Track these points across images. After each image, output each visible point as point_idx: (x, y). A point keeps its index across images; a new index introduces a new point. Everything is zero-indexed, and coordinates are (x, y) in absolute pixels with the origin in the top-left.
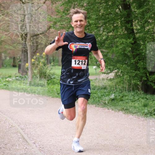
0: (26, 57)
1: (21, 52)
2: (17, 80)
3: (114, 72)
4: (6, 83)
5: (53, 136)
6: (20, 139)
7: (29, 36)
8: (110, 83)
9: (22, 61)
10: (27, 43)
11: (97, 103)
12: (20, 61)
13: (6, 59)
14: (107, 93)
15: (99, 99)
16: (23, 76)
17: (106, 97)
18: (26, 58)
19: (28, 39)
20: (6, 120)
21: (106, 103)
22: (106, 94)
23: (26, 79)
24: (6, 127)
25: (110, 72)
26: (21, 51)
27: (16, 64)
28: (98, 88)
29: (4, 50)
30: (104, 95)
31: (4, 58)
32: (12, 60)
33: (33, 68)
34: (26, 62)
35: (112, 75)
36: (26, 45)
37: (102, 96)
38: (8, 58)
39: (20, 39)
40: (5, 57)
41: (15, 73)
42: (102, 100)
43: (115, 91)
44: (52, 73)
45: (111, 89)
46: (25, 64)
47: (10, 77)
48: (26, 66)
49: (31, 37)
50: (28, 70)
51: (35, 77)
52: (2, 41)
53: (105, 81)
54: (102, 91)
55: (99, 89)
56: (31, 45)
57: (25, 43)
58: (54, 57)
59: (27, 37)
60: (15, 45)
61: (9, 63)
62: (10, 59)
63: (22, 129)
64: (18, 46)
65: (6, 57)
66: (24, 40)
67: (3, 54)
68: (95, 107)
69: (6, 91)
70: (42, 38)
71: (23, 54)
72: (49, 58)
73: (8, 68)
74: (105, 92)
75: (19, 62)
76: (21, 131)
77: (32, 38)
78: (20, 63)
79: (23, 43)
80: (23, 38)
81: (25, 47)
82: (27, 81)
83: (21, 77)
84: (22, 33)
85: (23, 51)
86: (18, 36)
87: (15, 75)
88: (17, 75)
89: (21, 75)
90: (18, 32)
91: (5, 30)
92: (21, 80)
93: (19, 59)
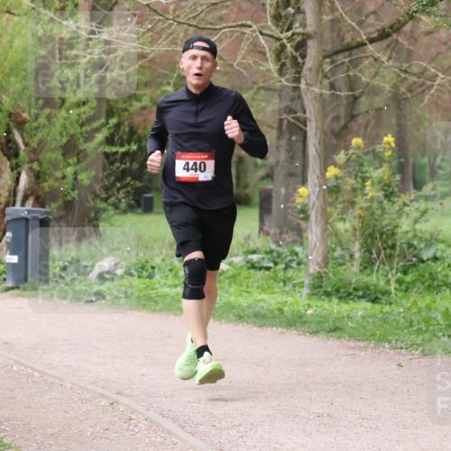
0: (300, 154)
2: (253, 266)
7: (313, 50)
9: (280, 174)
10: (303, 86)
12: (269, 176)
16: (285, 251)
18: (298, 163)
19: (310, 69)
23: (294, 265)
26: (276, 125)
27: (247, 191)
33: (329, 209)
34: (300, 179)
36: (300, 97)
39: (269, 70)
41: (247, 232)
44: (427, 236)
46: (295, 190)
48: (299, 200)
49: (324, 57)
50: (307, 218)
51: (338, 252)
56: (321, 95)
57: (297, 89)
58: (436, 156)
59: (304, 57)
64: (263, 104)
66: (290, 73)
70: (376, 60)
71: (283, 142)
72: (411, 161)
75: (263, 178)
77: (328, 60)
78: (268, 185)
79: (285, 87)
80: (283, 65)
81: (293, 107)
82: (302, 274)
83: (275, 254)
84: (282, 36)
85: (284, 127)
86: (260, 52)
87: (246, 246)
88: (252, 244)
89: (271, 242)
90: (261, 34)
91: (200, 26)
92: (272, 270)
93: (261, 166)
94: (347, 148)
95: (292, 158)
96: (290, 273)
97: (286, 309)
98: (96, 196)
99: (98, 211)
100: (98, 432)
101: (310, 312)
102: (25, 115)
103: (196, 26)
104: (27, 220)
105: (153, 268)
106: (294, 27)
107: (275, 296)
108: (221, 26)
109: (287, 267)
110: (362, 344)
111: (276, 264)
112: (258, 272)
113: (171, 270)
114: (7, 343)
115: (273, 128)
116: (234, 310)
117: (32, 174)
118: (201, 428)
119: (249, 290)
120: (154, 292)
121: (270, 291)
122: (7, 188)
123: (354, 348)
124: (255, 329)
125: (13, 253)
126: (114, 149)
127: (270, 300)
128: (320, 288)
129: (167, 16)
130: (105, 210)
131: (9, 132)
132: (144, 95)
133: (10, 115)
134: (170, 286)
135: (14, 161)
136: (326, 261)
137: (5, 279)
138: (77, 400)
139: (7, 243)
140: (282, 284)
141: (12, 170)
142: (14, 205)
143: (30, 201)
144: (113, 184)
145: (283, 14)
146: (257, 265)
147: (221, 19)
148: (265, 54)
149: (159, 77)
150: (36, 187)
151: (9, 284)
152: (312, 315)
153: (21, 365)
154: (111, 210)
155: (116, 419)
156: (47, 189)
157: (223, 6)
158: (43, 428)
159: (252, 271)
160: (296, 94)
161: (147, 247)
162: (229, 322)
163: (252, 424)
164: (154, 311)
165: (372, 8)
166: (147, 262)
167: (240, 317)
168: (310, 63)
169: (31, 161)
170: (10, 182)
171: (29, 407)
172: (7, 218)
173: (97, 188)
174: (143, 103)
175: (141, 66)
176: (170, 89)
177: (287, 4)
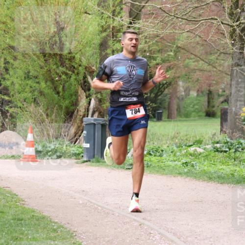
2: (217, 150)
4: (188, 160)
9: (232, 100)
12: (226, 101)
13: (187, 94)
16: (234, 142)
23: (240, 150)
26: (229, 73)
27: (214, 109)
29: (184, 73)
31: (183, 93)
32: (205, 99)
36: (243, 58)
38: (194, 94)
40: (185, 91)
41: (214, 132)
46: (241, 109)
47: (199, 142)
48: (243, 114)
52: (179, 47)
57: (241, 53)
60: (213, 57)
61: (196, 107)
62: (198, 95)
65: (187, 90)
66: (238, 45)
67: (181, 83)
69: (187, 179)
71: (234, 83)
73: (192, 118)
75: (222, 102)
78: (225, 106)
79: (235, 52)
81: (239, 63)
83: (229, 144)
84: (234, 24)
85: (235, 74)
86: (222, 33)
87: (213, 139)
88: (216, 139)
89: (227, 137)
90: (222, 23)
91: (189, 19)
92: (228, 153)
93: (222, 96)
96: (238, 154)
97: (236, 174)
100: (133, 240)
102: (94, 68)
103: (187, 20)
104: (94, 124)
105: (162, 151)
106: (240, 19)
107: (229, 167)
108: (200, 19)
109: (236, 151)
111: (230, 149)
112: (220, 154)
113: (172, 152)
114: (84, 191)
115: (228, 75)
116: (207, 175)
117: (97, 100)
118: (189, 239)
119: (215, 163)
120: (163, 164)
121: (227, 164)
122: (84, 107)
124: (218, 185)
125: (87, 142)
127: (227, 169)
129: (170, 14)
131: (85, 77)
132: (158, 57)
133: (86, 68)
134: (172, 161)
135: (88, 93)
137: (83, 156)
138: (121, 222)
139: (84, 137)
140: (233, 160)
141: (87, 98)
142: (87, 117)
143: (96, 114)
145: (234, 12)
146: (219, 150)
147: (200, 15)
148: (224, 34)
149: (166, 47)
150: (100, 107)
151: (85, 159)
153: (91, 203)
155: (143, 233)
156: (105, 108)
157: (202, 8)
158: (103, 238)
159: (217, 153)
160: (241, 56)
161: (159, 139)
162: (204, 181)
163: (217, 237)
164: (163, 174)
166: (159, 148)
167: (210, 178)
169: (97, 93)
170: (85, 104)
171: (96, 226)
172: (84, 123)
174: (157, 61)
175: (156, 41)
176: (172, 54)
177: (237, 7)
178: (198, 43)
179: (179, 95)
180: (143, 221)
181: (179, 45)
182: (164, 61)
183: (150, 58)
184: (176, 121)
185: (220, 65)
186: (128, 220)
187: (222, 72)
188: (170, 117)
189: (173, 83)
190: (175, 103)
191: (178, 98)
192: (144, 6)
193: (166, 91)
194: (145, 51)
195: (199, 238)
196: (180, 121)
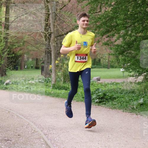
0: (50, 58)
1: (44, 54)
3: (143, 75)
5: (77, 143)
6: (43, 145)
7: (53, 36)
8: (138, 86)
9: (46, 62)
10: (51, 43)
11: (124, 108)
12: (43, 63)
13: (28, 60)
14: (136, 97)
15: (127, 104)
16: (47, 79)
17: (134, 102)
18: (50, 60)
20: (28, 124)
21: (134, 108)
22: (134, 98)
23: (49, 82)
24: (28, 132)
25: (139, 76)
26: (45, 52)
27: (39, 66)
28: (125, 92)
29: (27, 51)
30: (132, 100)
31: (26, 59)
32: (35, 62)
33: (56, 70)
34: (50, 63)
35: (141, 78)
36: (50, 46)
37: (130, 100)
38: (30, 60)
39: (43, 40)
40: (27, 59)
41: (39, 75)
42: (130, 104)
43: (144, 95)
45: (139, 93)
46: (49, 66)
48: (50, 68)
49: (55, 37)
50: (51, 72)
51: (58, 79)
52: (25, 41)
53: (133, 85)
54: (130, 95)
55: (127, 92)
56: (54, 45)
57: (49, 44)
59: (51, 37)
60: (38, 45)
62: (32, 60)
63: (45, 135)
64: (42, 47)
65: (28, 58)
66: (48, 41)
67: (25, 55)
68: (122, 112)
71: (46, 55)
73: (30, 69)
74: (133, 97)
75: (42, 63)
76: (44, 136)
77: (56, 38)
78: (43, 65)
79: (47, 44)
80: (46, 39)
81: (48, 48)
82: (50, 84)
83: (45, 80)
84: (46, 33)
85: (47, 52)
89: (44, 77)
90: (42, 32)
93: (42, 60)
94: (60, 57)
95: (48, 59)
96: (48, 84)
97: (47, 91)
98: (5, 67)
99: (6, 70)
100: (6, 118)
101: (52, 92)
106: (48, 31)
109: (47, 82)
110: (63, 99)
111: (45, 82)
118: (29, 117)
123: (62, 100)
126: (9, 56)
128: (54, 87)
130: (7, 70)
132: (16, 45)
136: (56, 81)
140: (46, 86)
144: (9, 64)
145: (46, 28)
148: (42, 36)
149: (19, 41)
152: (53, 93)
154: (9, 70)
155: (10, 115)
163: (40, 117)
165: (65, 27)
168: (52, 39)
173: (6, 65)
174: (16, 47)
175: (16, 39)
176: (22, 44)
177: (47, 26)
178: (32, 40)
179: (25, 60)
180: (10, 111)
181: (25, 40)
182: (19, 47)
183: (13, 45)
184: (24, 70)
185: (41, 49)
186: (4, 110)
187: (42, 51)
188: (21, 69)
189: (22, 55)
190: (23, 63)
191: (25, 61)
192: (10, 25)
193: (20, 59)
194: (11, 42)
195: (32, 117)
196: (25, 70)
